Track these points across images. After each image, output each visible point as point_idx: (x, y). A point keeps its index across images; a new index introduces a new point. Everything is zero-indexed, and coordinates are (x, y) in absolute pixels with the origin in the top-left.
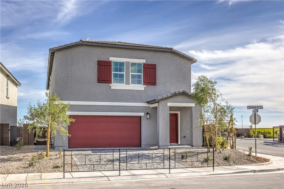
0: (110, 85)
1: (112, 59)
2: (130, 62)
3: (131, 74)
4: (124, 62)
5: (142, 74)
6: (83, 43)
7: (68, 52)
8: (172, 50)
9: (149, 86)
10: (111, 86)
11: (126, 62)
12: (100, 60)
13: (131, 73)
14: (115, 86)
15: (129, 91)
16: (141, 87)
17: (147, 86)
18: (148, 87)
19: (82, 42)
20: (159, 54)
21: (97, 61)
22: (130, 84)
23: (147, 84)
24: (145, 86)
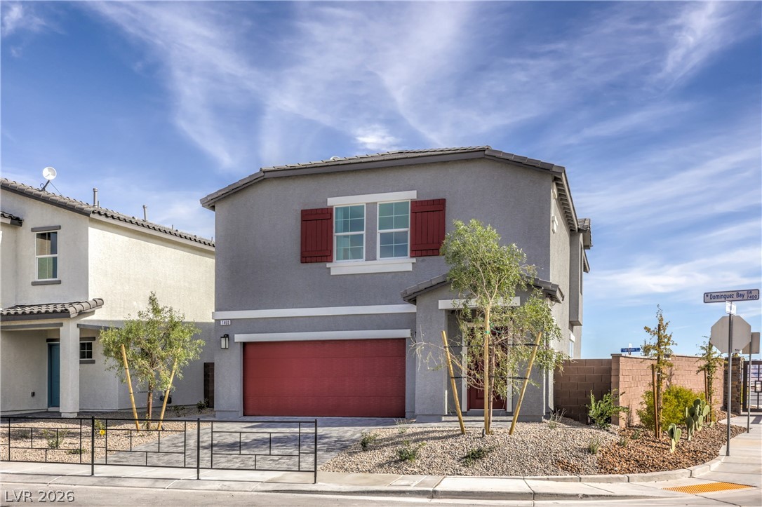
0: (328, 265)
1: (334, 202)
2: (376, 203)
3: (381, 234)
4: (363, 206)
5: (408, 229)
6: (266, 174)
7: (240, 200)
8: (486, 152)
9: (425, 258)
10: (330, 268)
11: (367, 204)
12: (306, 208)
13: (379, 232)
14: (341, 267)
15: (375, 275)
16: (404, 264)
17: (421, 258)
18: (423, 261)
19: (262, 174)
20: (453, 171)
21: (300, 212)
22: (375, 259)
23: (419, 253)
24: (414, 260)
